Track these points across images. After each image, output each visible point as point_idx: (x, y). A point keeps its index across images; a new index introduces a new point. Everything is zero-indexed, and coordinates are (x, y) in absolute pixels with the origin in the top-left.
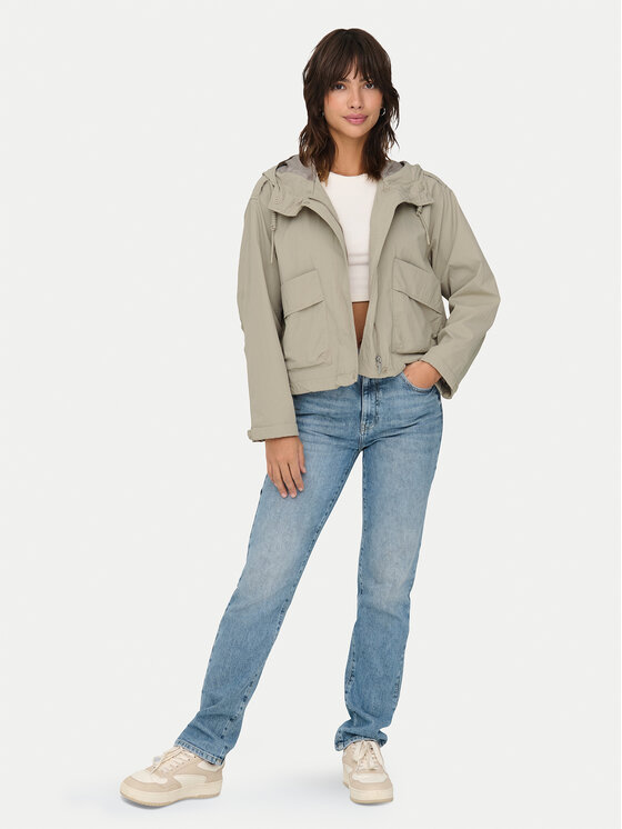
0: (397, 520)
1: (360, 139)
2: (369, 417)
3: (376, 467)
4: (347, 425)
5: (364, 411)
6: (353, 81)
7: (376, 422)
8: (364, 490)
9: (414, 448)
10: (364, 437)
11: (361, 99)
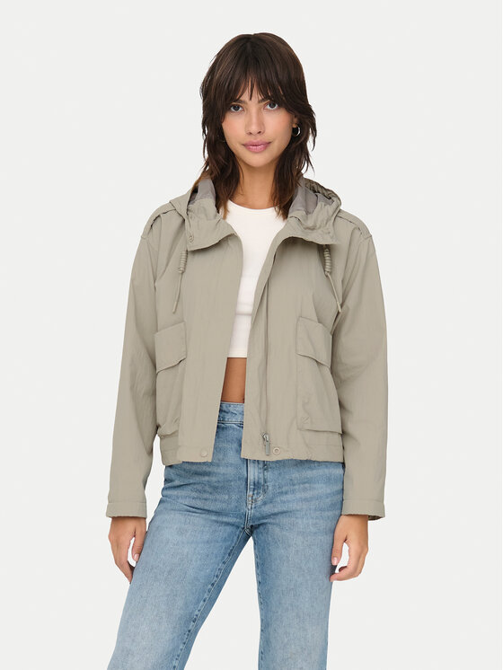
0: (298, 616)
1: (268, 165)
2: (257, 485)
3: (270, 554)
4: (230, 498)
5: (251, 477)
6: (249, 102)
7: (265, 491)
8: (259, 583)
9: (313, 529)
10: (251, 513)
11: (261, 123)
